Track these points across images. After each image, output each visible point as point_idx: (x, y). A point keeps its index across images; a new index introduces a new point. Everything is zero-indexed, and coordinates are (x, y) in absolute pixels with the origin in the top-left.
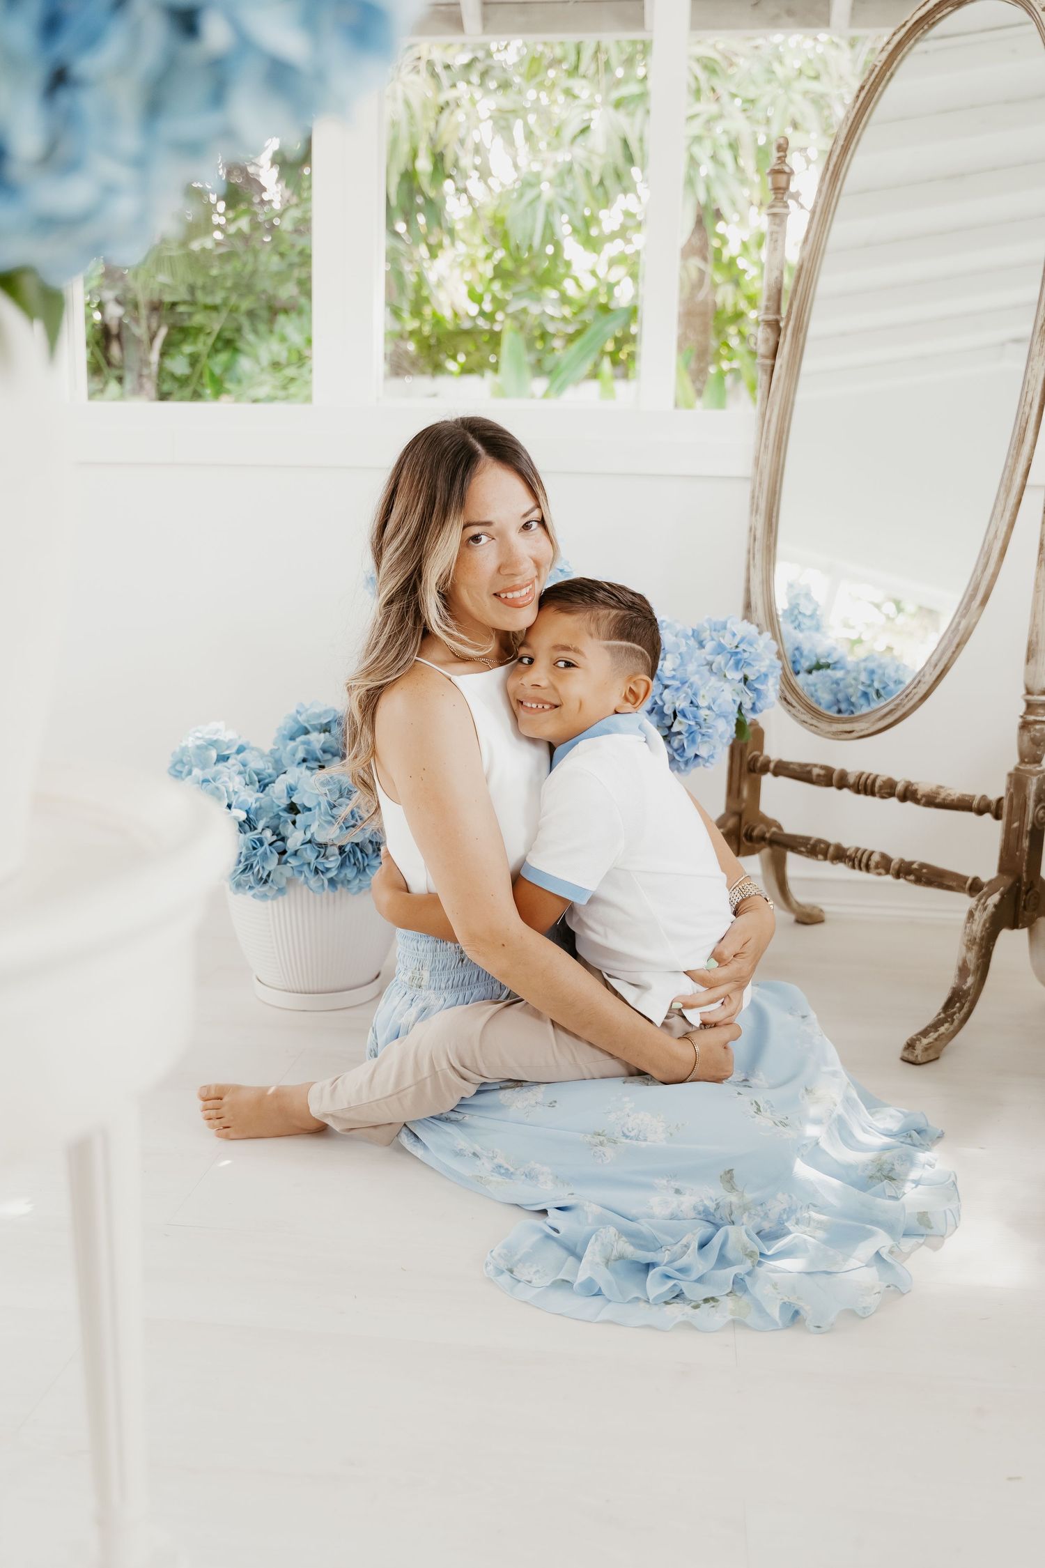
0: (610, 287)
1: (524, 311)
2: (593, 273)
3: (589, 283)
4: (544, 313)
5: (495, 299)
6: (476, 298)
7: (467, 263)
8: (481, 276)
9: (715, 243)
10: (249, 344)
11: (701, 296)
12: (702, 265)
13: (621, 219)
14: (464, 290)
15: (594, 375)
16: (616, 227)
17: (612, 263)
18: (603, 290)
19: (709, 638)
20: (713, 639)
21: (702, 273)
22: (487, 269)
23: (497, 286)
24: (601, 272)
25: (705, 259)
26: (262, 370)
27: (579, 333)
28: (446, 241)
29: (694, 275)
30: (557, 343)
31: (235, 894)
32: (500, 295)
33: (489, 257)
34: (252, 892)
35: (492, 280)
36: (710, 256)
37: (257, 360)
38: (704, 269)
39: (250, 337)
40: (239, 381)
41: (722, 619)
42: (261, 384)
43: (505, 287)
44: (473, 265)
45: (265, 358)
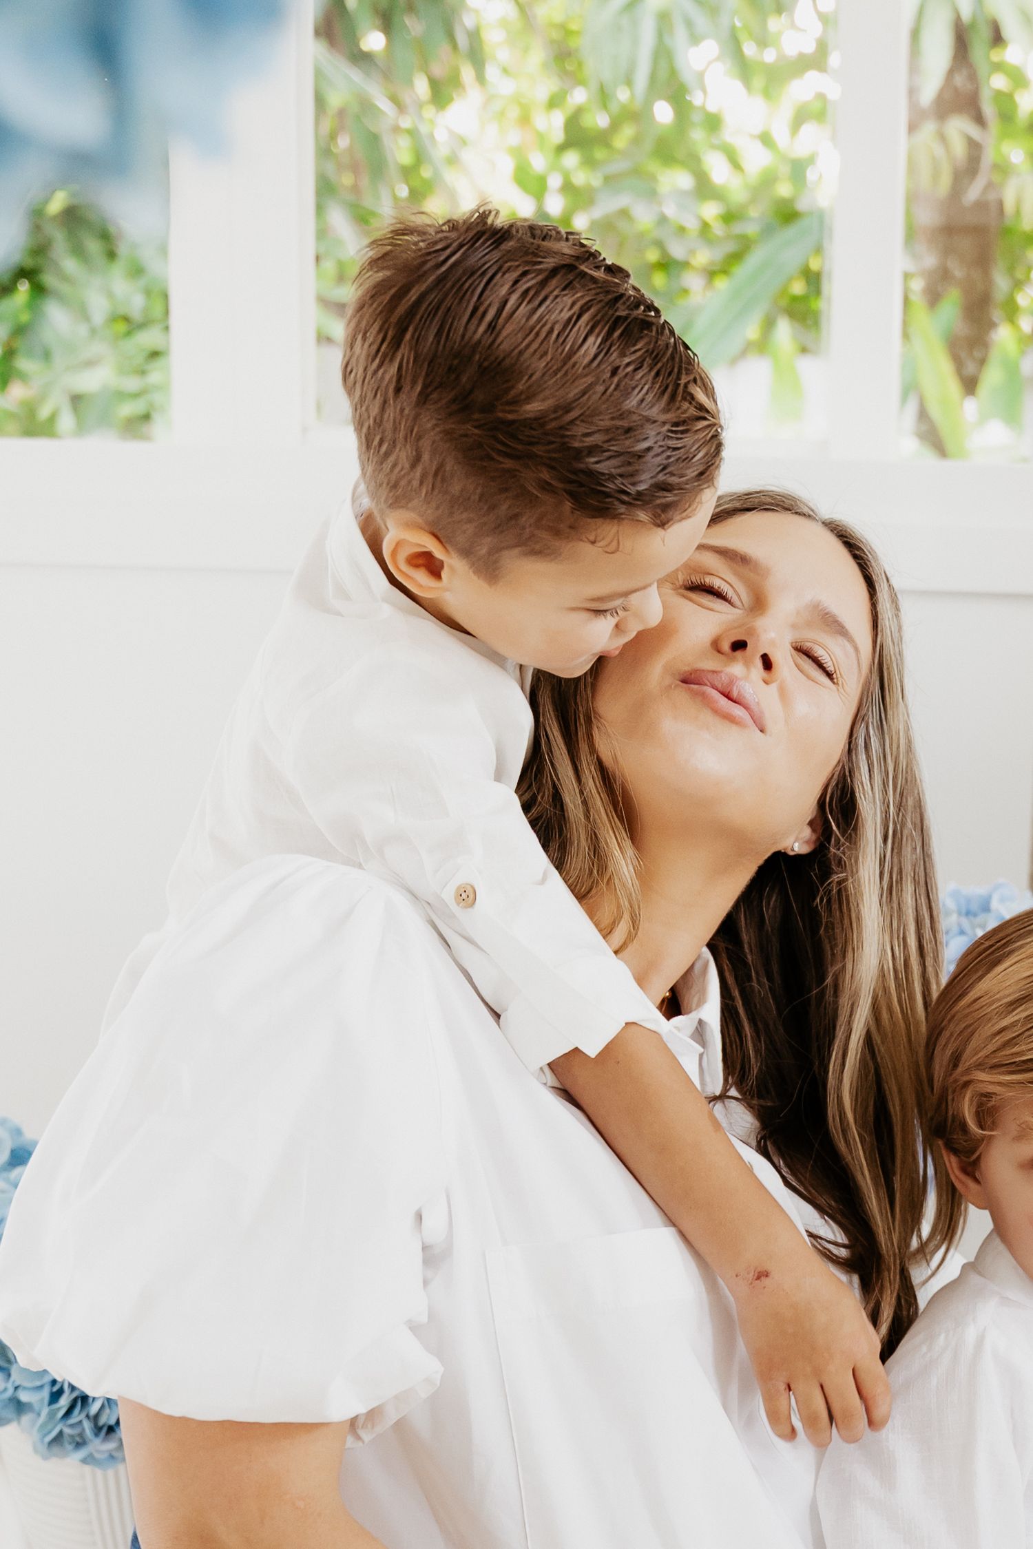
0: (798, 169)
1: (624, 213)
2: (766, 139)
3: (756, 160)
4: (663, 220)
5: (568, 188)
6: (534, 186)
7: (514, 113)
8: (541, 138)
9: (999, 82)
10: (66, 278)
11: (973, 193)
12: (974, 131)
13: (816, 29)
14: (507, 165)
15: (762, 346)
16: (810, 48)
17: (800, 118)
18: (784, 170)
19: (955, 929)
20: (962, 932)
21: (975, 149)
22: (554, 125)
23: (571, 159)
24: (781, 135)
25: (979, 120)
26: (93, 331)
27: (736, 257)
28: (467, 73)
29: (959, 149)
30: (693, 281)
31: (45, 1458)
32: (581, 178)
33: (554, 102)
34: (82, 1453)
35: (562, 148)
36: (988, 109)
37: (83, 313)
38: (980, 141)
39: (70, 265)
40: (47, 356)
41: (979, 890)
42: (90, 364)
43: (589, 162)
44: (525, 120)
45: (99, 307)
